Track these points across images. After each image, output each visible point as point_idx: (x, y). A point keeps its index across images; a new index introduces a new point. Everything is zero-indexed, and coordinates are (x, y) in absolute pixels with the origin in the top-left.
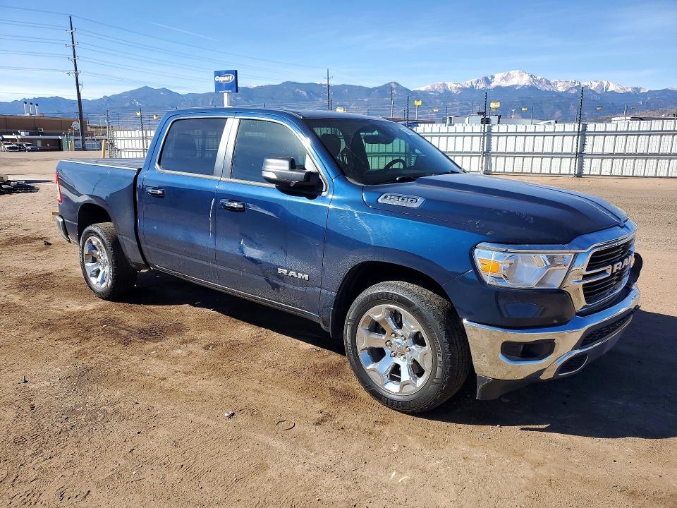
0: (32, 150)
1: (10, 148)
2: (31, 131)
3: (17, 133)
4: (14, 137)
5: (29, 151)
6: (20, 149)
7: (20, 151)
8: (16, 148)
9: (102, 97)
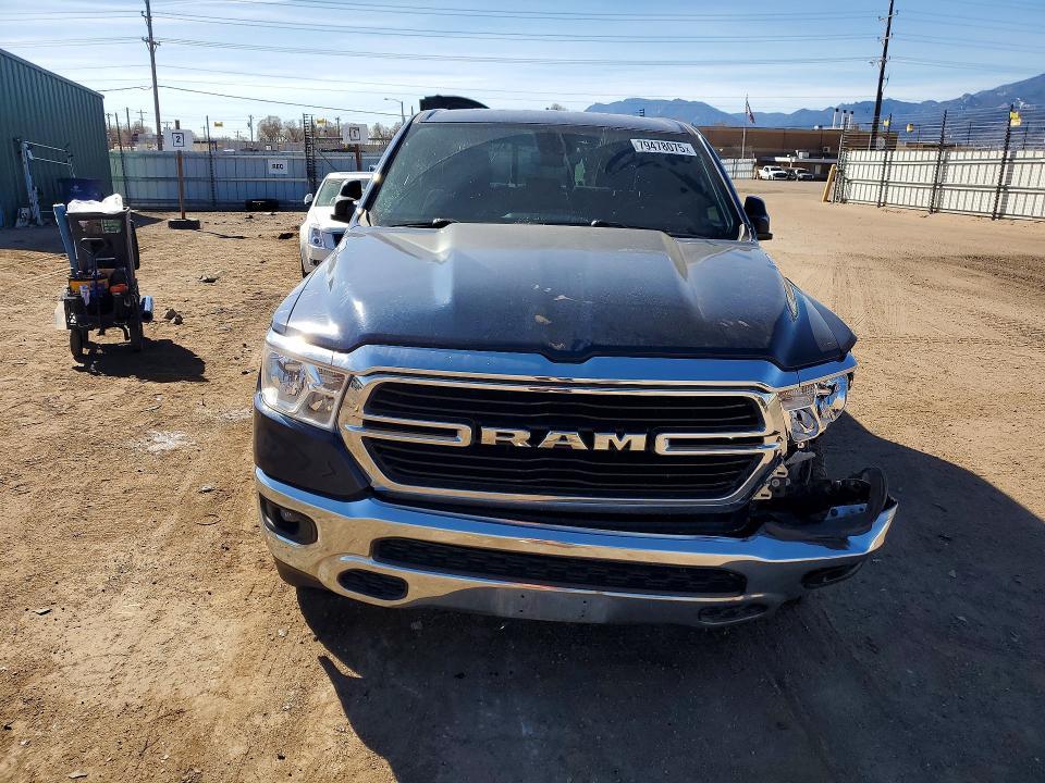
0: (804, 179)
1: (777, 175)
2: (812, 151)
3: (793, 154)
4: (787, 159)
5: (800, 180)
6: (789, 177)
7: (789, 179)
8: (785, 175)
9: (961, 96)
